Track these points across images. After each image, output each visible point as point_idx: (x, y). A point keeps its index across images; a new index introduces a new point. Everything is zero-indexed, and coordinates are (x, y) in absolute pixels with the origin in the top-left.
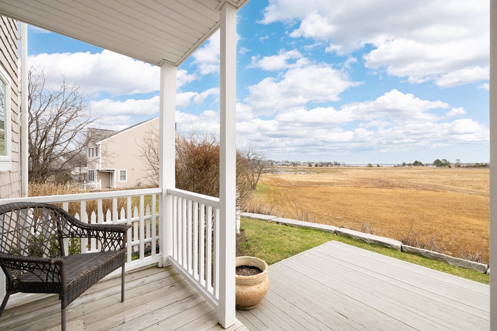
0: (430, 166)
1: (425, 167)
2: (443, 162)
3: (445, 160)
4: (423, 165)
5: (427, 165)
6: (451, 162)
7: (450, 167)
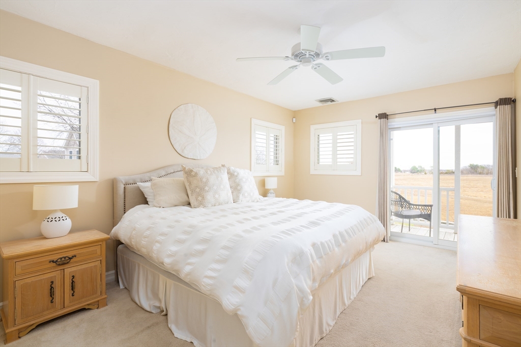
0: (408, 172)
1: (403, 173)
2: (419, 169)
3: (421, 167)
4: (401, 172)
5: (405, 171)
6: (426, 169)
7: (425, 174)
